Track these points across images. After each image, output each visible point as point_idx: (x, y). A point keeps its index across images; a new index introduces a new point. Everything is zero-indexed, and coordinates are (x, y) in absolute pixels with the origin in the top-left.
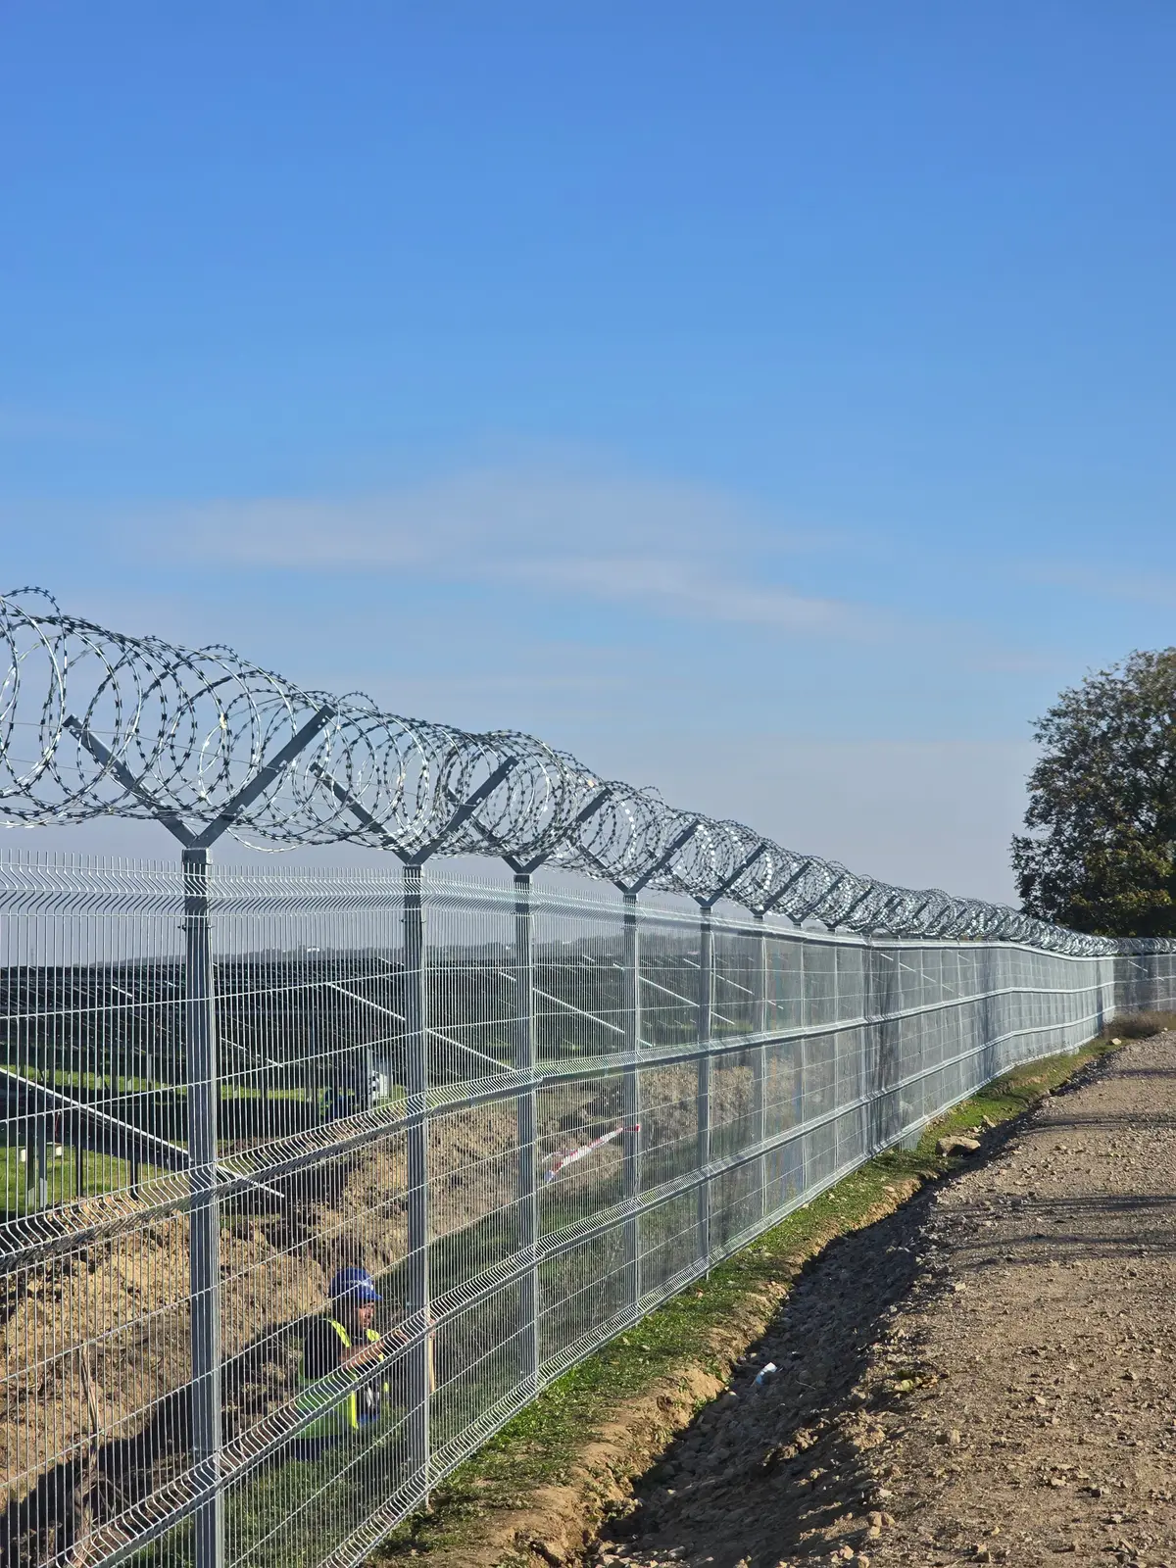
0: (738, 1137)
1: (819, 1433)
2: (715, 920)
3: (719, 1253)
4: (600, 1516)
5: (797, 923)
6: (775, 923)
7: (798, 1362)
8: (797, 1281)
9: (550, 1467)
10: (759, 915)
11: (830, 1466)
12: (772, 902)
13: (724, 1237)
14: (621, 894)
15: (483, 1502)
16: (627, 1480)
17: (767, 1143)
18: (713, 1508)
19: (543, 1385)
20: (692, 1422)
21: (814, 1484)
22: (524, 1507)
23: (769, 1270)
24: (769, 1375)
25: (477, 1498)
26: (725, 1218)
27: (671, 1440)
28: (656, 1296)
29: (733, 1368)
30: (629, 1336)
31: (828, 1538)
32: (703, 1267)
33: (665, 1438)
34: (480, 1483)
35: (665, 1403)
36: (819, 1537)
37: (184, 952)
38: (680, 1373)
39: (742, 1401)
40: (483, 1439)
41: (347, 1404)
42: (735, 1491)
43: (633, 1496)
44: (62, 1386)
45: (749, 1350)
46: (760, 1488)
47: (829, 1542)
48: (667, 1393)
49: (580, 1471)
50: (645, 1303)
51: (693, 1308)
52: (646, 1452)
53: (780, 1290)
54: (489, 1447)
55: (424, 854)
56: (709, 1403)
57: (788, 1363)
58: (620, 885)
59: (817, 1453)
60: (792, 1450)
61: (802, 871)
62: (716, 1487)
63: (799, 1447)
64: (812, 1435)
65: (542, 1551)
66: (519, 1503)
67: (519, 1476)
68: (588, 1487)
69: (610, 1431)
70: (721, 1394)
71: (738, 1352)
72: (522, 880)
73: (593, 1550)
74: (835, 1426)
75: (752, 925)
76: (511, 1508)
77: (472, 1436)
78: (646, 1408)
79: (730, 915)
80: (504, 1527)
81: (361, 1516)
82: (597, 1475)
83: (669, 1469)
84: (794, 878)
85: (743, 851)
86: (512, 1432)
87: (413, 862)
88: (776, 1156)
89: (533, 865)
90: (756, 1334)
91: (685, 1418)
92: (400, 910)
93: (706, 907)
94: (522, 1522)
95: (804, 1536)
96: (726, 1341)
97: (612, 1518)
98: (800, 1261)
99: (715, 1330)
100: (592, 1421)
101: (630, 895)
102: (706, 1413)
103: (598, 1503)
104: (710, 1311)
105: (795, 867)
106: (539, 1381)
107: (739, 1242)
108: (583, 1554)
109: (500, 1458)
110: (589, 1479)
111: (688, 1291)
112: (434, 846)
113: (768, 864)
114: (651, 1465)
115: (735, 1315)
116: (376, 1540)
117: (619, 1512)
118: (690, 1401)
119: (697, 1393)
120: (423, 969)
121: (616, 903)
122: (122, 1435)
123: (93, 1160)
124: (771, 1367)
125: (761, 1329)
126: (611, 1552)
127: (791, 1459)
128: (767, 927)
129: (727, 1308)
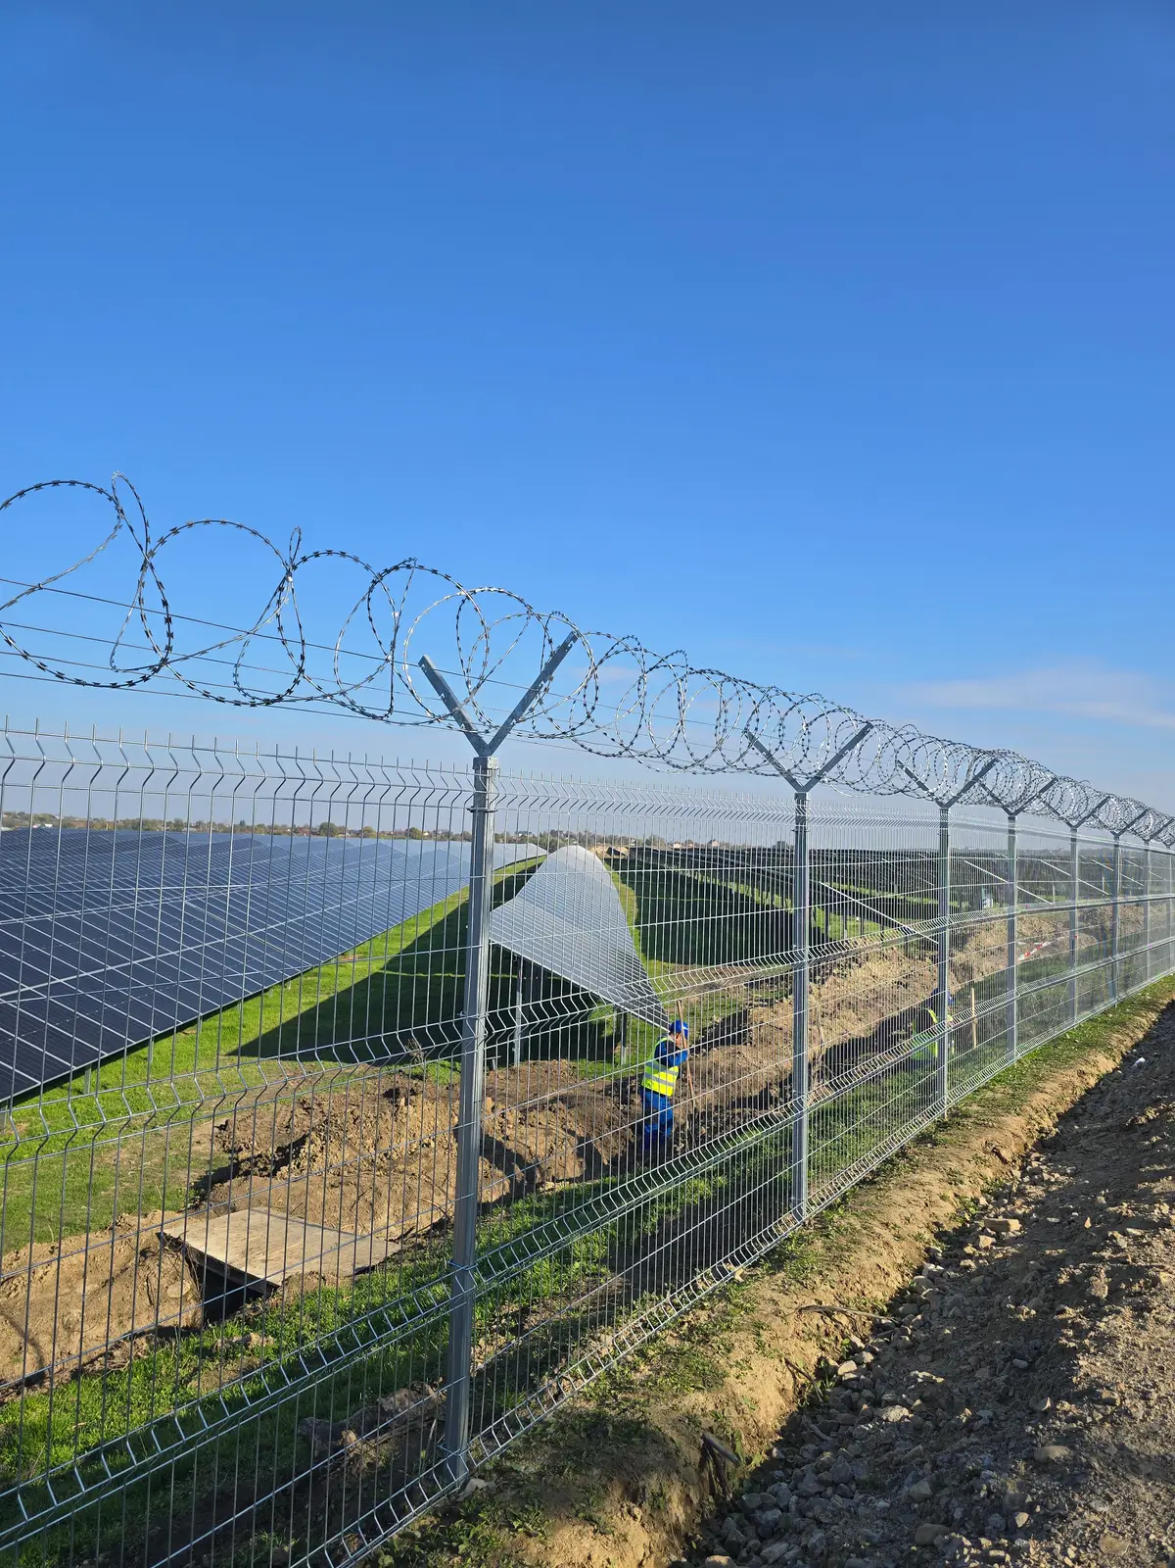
0: (1138, 938)
1: (1160, 1111)
2: (1121, 843)
3: (1123, 995)
4: (1036, 1134)
5: (1168, 847)
6: (1154, 845)
7: (1157, 1059)
8: (1163, 1012)
9: (1013, 1105)
10: (1147, 842)
11: (1163, 1136)
12: (1154, 835)
13: (1126, 987)
14: (1070, 828)
15: (972, 1120)
16: (1055, 1115)
17: (1149, 945)
18: (1097, 1143)
19: (1019, 1057)
20: (1096, 1084)
21: (1153, 1145)
22: (993, 1126)
23: (1148, 1006)
24: (1140, 1065)
25: (970, 1117)
26: (1127, 978)
27: (1083, 1093)
28: (1088, 1014)
29: (1123, 1056)
30: (1070, 1033)
31: (1155, 1192)
32: (1114, 1001)
33: (1080, 1092)
34: (975, 1107)
35: (1082, 1074)
36: (1150, 1189)
37: (938, 848)
38: (1092, 1057)
39: (1124, 1077)
40: (981, 1083)
41: (933, 1046)
42: (1110, 1135)
43: (1055, 1126)
44: (840, 1013)
45: (1133, 1047)
46: (1124, 1137)
47: (1155, 1195)
48: (1083, 1068)
49: (1028, 1108)
50: (1080, 1018)
51: (1106, 1022)
52: (1068, 1099)
53: (1154, 1016)
54: (984, 1087)
55: (950, 803)
56: (1108, 1075)
57: (1152, 1059)
58: (1069, 824)
59: (1158, 1124)
60: (1143, 1119)
61: (1169, 823)
62: (1100, 1131)
63: (1148, 1118)
64: (1156, 1112)
65: (998, 1154)
66: (990, 1124)
67: (993, 1106)
68: (1031, 1118)
69: (1049, 1086)
70: (1115, 1070)
71: (1126, 1047)
72: (1012, 819)
73: (1028, 1156)
74: (1169, 1110)
75: (1142, 845)
76: (986, 1126)
77: (978, 1080)
78: (1070, 1075)
79: (1129, 841)
80: (980, 1137)
81: (912, 1115)
82: (1037, 1112)
83: (1080, 1111)
84: (1165, 826)
85: (1136, 813)
86: (997, 1080)
87: (945, 807)
88: (1155, 951)
89: (1017, 812)
90: (1138, 1038)
91: (1092, 1082)
92: (938, 829)
93: (1117, 837)
94: (990, 1135)
95: (1141, 1186)
96: (1121, 1042)
97: (1042, 1137)
98: (1166, 1002)
99: (1116, 1035)
100: (1040, 1079)
101: (1074, 829)
102: (1105, 1079)
103: (1037, 1127)
104: (1114, 1025)
105: (1166, 821)
106: (1017, 1053)
107: (1133, 991)
108: (1022, 1157)
109: (989, 1094)
110: (1033, 1113)
111: (1105, 1013)
112: (955, 799)
113: (1150, 819)
114: (1071, 1106)
115: (1127, 1028)
116: (916, 1131)
117: (1046, 1133)
118: (1097, 1073)
119: (1101, 1069)
120: (949, 857)
121: (1067, 832)
122: (863, 1035)
123: (866, 923)
124: (1142, 1060)
125: (1141, 1036)
126: (1037, 1159)
127: (1143, 1124)
128: (1151, 848)
129: (1123, 1024)
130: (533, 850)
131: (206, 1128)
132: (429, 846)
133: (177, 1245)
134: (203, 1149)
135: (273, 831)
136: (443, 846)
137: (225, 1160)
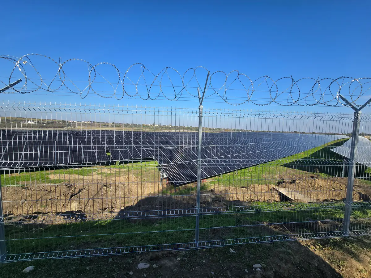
130: (346, 137)
131: (278, 175)
132: (317, 135)
133: (276, 190)
134: (278, 178)
135: (286, 132)
136: (321, 135)
137: (281, 181)
